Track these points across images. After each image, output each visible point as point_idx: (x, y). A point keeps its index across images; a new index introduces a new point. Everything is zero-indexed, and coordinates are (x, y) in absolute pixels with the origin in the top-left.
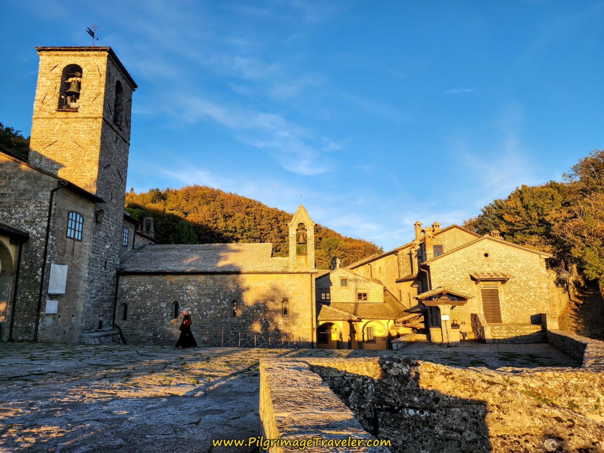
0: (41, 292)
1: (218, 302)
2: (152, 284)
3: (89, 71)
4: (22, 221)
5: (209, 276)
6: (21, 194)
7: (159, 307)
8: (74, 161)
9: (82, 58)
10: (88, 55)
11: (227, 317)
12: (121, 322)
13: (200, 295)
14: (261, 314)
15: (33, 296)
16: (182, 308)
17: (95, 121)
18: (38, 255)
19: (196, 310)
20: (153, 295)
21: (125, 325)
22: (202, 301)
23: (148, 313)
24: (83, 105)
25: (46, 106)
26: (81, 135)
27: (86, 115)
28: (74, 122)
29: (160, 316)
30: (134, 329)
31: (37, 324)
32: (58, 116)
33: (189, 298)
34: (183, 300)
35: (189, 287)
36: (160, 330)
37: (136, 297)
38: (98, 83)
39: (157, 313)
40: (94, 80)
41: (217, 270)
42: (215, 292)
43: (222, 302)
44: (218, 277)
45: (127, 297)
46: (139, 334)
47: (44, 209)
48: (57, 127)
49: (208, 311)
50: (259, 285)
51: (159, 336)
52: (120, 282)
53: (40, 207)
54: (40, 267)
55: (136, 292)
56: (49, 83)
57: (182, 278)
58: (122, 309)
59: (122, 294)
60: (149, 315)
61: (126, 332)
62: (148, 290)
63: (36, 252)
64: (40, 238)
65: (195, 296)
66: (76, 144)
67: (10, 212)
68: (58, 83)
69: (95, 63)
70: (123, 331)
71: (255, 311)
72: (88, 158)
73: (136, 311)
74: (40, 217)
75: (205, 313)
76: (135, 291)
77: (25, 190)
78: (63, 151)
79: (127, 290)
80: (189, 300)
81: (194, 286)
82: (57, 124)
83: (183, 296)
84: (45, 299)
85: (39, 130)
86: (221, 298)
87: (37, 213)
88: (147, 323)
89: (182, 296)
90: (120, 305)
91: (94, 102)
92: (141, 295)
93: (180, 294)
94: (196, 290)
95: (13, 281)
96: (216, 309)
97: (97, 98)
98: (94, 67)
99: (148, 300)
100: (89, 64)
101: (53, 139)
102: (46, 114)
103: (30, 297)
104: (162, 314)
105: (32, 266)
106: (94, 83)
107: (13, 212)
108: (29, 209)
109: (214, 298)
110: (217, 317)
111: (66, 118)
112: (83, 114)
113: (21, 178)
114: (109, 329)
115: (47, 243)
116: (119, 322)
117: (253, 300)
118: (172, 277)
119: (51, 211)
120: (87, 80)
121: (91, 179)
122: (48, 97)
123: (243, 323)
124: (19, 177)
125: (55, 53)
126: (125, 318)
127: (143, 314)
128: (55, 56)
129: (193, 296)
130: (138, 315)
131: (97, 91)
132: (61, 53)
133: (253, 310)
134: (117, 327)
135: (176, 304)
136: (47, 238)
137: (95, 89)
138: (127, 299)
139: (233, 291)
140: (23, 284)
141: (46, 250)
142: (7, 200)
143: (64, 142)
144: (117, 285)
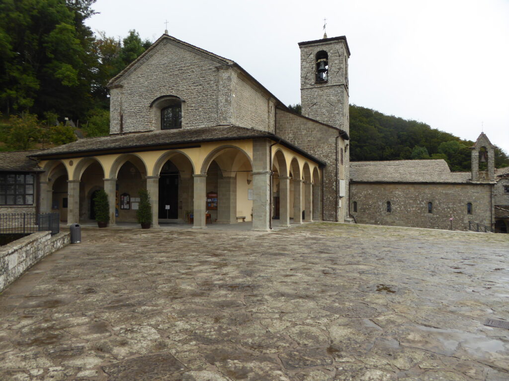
0: (336, 195)
1: (418, 202)
2: (372, 190)
3: (332, 54)
4: (322, 156)
5: (411, 185)
6: (319, 140)
7: (377, 205)
8: (329, 114)
9: (327, 46)
10: (331, 44)
11: (425, 213)
12: (354, 213)
13: (405, 198)
14: (451, 212)
16: (393, 206)
17: (339, 87)
18: (332, 175)
19: (403, 207)
20: (373, 197)
21: (357, 215)
22: (407, 202)
23: (370, 208)
25: (308, 80)
26: (331, 97)
27: (334, 83)
28: (326, 89)
29: (378, 211)
30: (362, 218)
31: (336, 212)
32: (316, 87)
33: (398, 199)
34: (394, 200)
35: (397, 192)
36: (379, 219)
37: (362, 197)
38: (339, 62)
39: (377, 208)
40: (336, 60)
42: (415, 196)
43: (421, 202)
44: (418, 186)
46: (365, 221)
47: (333, 148)
48: (316, 93)
49: (411, 208)
50: (448, 192)
51: (378, 223)
52: (351, 189)
53: (331, 147)
54: (334, 181)
55: (362, 194)
56: (308, 65)
57: (392, 186)
58: (353, 205)
59: (353, 196)
60: (372, 209)
61: (357, 219)
62: (369, 194)
63: (331, 173)
64: (332, 165)
66: (329, 104)
67: (314, 151)
68: (313, 64)
69: (335, 48)
70: (355, 219)
71: (446, 210)
73: (363, 206)
74: (331, 153)
75: (409, 209)
77: (321, 138)
78: (322, 108)
79: (356, 193)
81: (401, 191)
82: (316, 91)
83: (393, 198)
84: (338, 199)
86: (420, 200)
87: (329, 151)
88: (370, 214)
90: (352, 202)
92: (365, 196)
93: (391, 196)
94: (402, 194)
96: (417, 207)
98: (335, 50)
99: (370, 200)
100: (332, 49)
101: (315, 101)
102: (308, 86)
103: (331, 198)
104: (380, 209)
105: (330, 181)
106: (336, 62)
107: (316, 150)
108: (324, 149)
109: (415, 200)
110: (418, 212)
111: (321, 87)
112: (331, 83)
113: (318, 131)
114: (348, 217)
115: (336, 168)
116: (353, 213)
117: (444, 202)
118: (385, 186)
119: (336, 149)
120: (331, 60)
121: (340, 125)
122: (308, 75)
123: (437, 217)
124: (317, 130)
125: (309, 45)
126: (355, 210)
127: (367, 209)
128: (310, 46)
129: (400, 198)
130: (365, 209)
131: (339, 67)
132: (313, 45)
133: (444, 209)
134: (352, 216)
135: (389, 203)
136: (336, 165)
137: (338, 66)
138: (356, 199)
139: (429, 195)
140: (326, 190)
141: (336, 172)
142: (312, 144)
143: (322, 103)
144: (349, 190)
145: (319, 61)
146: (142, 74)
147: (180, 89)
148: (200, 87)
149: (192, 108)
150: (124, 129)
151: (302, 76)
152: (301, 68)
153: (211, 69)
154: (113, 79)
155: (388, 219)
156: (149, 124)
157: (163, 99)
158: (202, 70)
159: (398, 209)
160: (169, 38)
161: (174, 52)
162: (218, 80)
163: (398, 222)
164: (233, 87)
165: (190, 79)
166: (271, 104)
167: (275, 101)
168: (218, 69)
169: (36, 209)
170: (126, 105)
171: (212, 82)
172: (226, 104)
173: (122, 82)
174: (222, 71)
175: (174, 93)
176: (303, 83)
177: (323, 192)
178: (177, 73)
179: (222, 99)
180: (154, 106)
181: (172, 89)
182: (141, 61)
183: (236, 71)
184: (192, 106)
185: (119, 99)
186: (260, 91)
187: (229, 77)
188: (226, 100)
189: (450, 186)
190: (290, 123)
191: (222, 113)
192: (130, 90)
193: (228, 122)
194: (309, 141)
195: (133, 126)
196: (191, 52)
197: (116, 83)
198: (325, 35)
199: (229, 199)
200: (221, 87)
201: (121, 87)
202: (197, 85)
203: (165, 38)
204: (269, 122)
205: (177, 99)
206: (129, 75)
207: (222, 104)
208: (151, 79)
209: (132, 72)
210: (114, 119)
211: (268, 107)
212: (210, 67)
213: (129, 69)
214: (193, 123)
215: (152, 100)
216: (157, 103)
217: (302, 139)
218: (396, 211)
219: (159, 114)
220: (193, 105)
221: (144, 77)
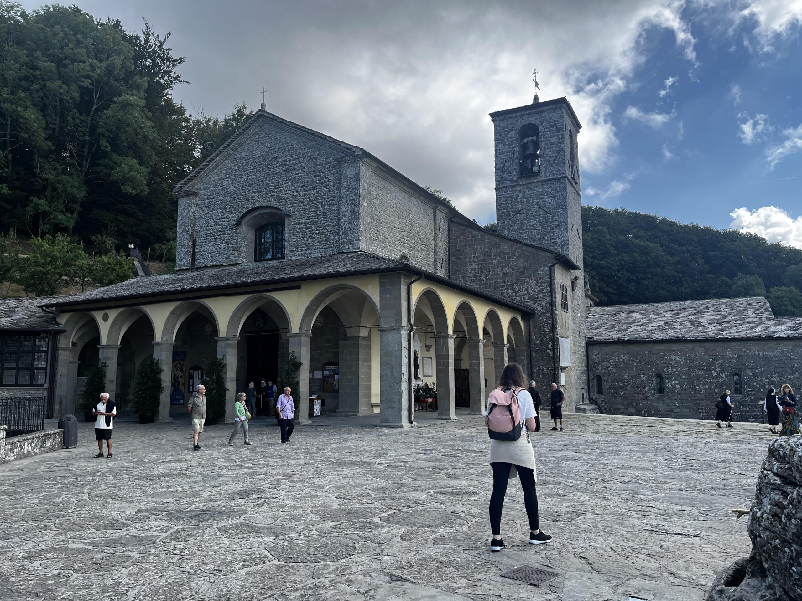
0: (554, 365)
1: (714, 374)
2: (627, 354)
3: (546, 128)
4: (527, 298)
5: (698, 344)
6: (522, 272)
7: (638, 380)
8: (542, 228)
9: (537, 116)
10: (544, 112)
12: (597, 395)
13: (689, 366)
15: (548, 369)
16: (667, 381)
18: (546, 329)
19: (685, 383)
20: (630, 366)
21: (603, 399)
22: (693, 374)
23: (627, 386)
24: (544, 167)
25: (507, 174)
26: (546, 200)
27: (549, 176)
28: (537, 187)
29: (641, 391)
30: (613, 404)
32: (521, 183)
33: (675, 370)
34: (668, 372)
35: (673, 358)
36: (643, 405)
37: (610, 368)
38: (557, 140)
39: (638, 387)
40: (552, 137)
41: (707, 336)
42: (708, 362)
43: (718, 375)
44: (711, 346)
45: (600, 369)
46: (619, 409)
47: (545, 285)
48: (521, 195)
49: (701, 386)
50: (769, 353)
51: (643, 412)
52: (590, 353)
53: (541, 283)
54: (550, 341)
55: (610, 363)
56: (506, 149)
57: (663, 347)
58: (595, 381)
59: (594, 365)
60: (629, 389)
61: (604, 406)
62: (623, 361)
63: (543, 326)
64: (545, 313)
65: (682, 368)
66: (542, 210)
67: (513, 290)
68: (515, 147)
69: (551, 118)
70: (601, 406)
71: (767, 386)
72: (557, 223)
73: (613, 384)
74: (543, 293)
75: (697, 387)
76: (608, 362)
77: (524, 268)
78: (530, 219)
79: (599, 361)
80: (675, 372)
81: (680, 355)
82: (520, 191)
83: (667, 367)
84: (558, 372)
85: (503, 201)
86: (718, 370)
87: (539, 289)
88: (626, 397)
89: (665, 367)
90: (593, 377)
91: (556, 161)
92: (616, 366)
93: (663, 365)
94: (682, 361)
95: (527, 354)
96: (711, 383)
97: (559, 156)
98: (551, 122)
99: (624, 372)
100: (545, 120)
101: (519, 208)
102: (508, 183)
103: (545, 369)
104: (644, 388)
105: (542, 340)
106: (553, 141)
107: (517, 289)
108: (531, 286)
110: (715, 393)
111: (528, 184)
112: (546, 176)
113: (519, 257)
114: (588, 402)
115: (552, 317)
116: (595, 395)
117: (761, 374)
118: (650, 346)
119: (551, 287)
120: (544, 138)
121: (563, 245)
122: (507, 164)
123: (751, 401)
124: (517, 255)
125: (508, 116)
126: (600, 391)
127: (621, 388)
128: (509, 118)
129: (680, 367)
130: (616, 389)
131: (557, 149)
132: (514, 115)
133: (764, 385)
134: (593, 400)
135: (659, 376)
136: (552, 313)
137: (556, 147)
138: (601, 371)
139: (734, 361)
140: (536, 357)
141: (553, 324)
142: (509, 279)
143: (529, 210)
144: (587, 356)
145: (525, 141)
146: (226, 174)
147: (284, 195)
148: (313, 191)
149: (301, 226)
150: (197, 262)
151: (497, 168)
152: (496, 154)
153: (330, 162)
154: (182, 182)
155: (661, 406)
156: (236, 252)
157: (256, 213)
158: (316, 165)
159: (678, 387)
160: (267, 115)
161: (275, 138)
162: (341, 180)
163: (679, 410)
164: (364, 189)
165: (299, 180)
166: (440, 215)
167: (446, 210)
168: (339, 162)
169: (48, 393)
170: (201, 224)
171: (332, 184)
172: (352, 219)
173: (196, 187)
174: (346, 164)
175: (273, 203)
176: (499, 179)
177: (531, 360)
178: (279, 170)
179: (346, 210)
180: (243, 223)
181: (271, 196)
182: (225, 153)
183: (369, 165)
184: (301, 223)
185: (192, 215)
186: (417, 195)
187: (357, 174)
188: (353, 212)
189: (771, 344)
190: (473, 245)
191: (346, 234)
192: (207, 199)
193: (355, 247)
194: (504, 274)
195: (212, 257)
196: (299, 136)
197: (186, 188)
198: (536, 98)
199: (356, 374)
200: (344, 192)
201: (195, 194)
202: (309, 190)
203: (261, 116)
204: (436, 246)
205: (279, 212)
206: (207, 176)
207: (345, 219)
208: (240, 182)
209: (211, 171)
210: (182, 246)
211: (435, 222)
212: (329, 160)
213: (207, 165)
214: (302, 250)
215: (240, 215)
216: (247, 218)
217: (493, 271)
218: (674, 391)
219: (251, 236)
220: (303, 221)
221: (229, 178)
